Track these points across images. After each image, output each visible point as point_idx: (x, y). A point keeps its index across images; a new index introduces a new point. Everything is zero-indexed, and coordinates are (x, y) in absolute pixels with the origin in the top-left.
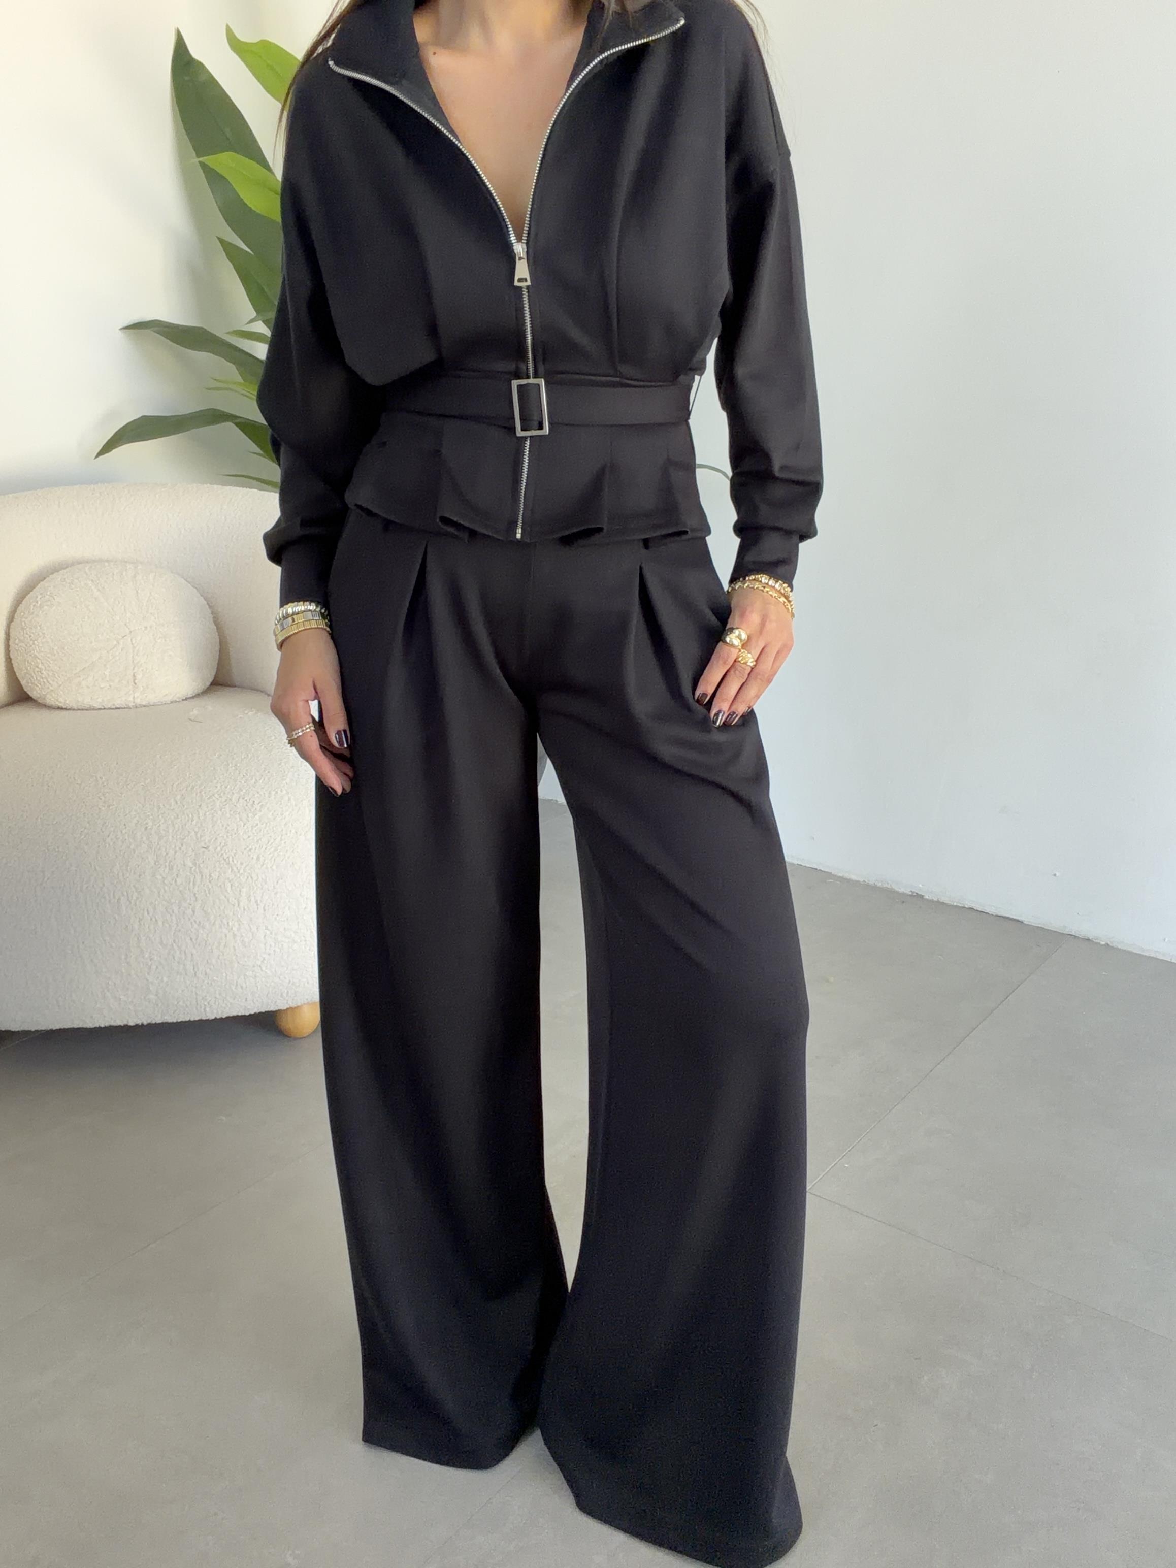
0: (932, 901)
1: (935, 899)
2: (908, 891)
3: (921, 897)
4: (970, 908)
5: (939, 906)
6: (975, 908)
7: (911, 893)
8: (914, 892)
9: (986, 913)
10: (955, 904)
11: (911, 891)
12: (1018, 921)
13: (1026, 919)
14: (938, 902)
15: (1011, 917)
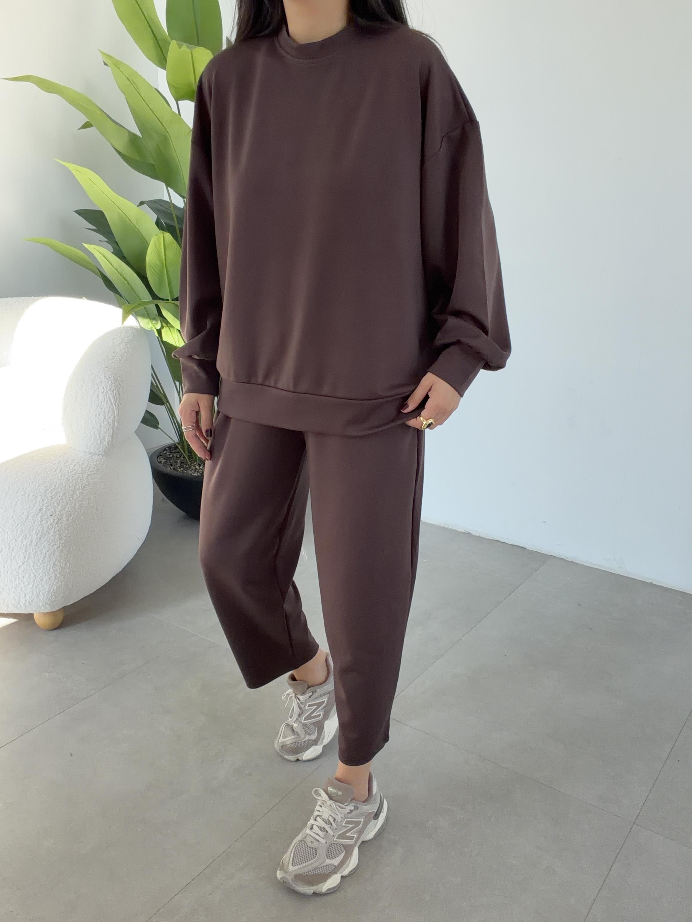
0: (477, 536)
1: (478, 535)
2: (462, 530)
3: (469, 534)
4: (497, 541)
5: (480, 539)
6: (500, 541)
7: (465, 532)
8: (466, 531)
9: (507, 543)
10: (489, 538)
11: (464, 531)
12: (524, 548)
13: (528, 547)
14: (479, 537)
15: (520, 545)
